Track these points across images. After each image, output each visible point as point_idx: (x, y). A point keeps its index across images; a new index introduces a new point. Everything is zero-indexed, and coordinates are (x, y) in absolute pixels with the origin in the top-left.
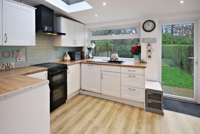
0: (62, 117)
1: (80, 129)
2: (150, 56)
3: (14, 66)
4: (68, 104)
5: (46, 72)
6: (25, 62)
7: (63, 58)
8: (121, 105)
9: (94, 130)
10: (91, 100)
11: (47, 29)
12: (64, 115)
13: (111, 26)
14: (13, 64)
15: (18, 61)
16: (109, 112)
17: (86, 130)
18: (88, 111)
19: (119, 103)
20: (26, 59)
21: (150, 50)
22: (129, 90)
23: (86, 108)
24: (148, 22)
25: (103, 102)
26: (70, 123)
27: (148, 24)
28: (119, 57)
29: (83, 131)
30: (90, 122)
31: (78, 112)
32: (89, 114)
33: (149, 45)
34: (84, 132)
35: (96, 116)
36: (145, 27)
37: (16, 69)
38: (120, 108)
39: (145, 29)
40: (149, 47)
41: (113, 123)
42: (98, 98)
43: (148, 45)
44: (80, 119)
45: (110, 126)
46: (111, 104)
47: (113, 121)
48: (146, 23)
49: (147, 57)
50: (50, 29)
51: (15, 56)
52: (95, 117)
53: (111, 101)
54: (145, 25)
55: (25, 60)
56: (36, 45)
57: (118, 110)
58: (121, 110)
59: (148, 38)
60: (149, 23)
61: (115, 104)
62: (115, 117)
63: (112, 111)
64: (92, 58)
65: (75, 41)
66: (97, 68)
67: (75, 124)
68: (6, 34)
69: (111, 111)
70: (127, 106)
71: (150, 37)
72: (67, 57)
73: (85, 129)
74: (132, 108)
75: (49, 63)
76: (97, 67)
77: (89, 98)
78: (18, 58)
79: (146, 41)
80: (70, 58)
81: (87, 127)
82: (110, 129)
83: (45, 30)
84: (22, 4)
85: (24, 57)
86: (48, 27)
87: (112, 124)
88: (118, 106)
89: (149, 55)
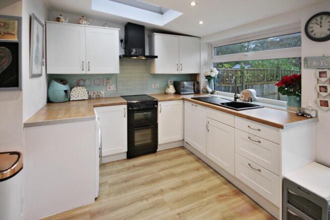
0: (138, 168)
1: (142, 194)
2: (327, 102)
3: (104, 95)
4: (156, 156)
5: (125, 106)
6: (115, 92)
7: (165, 90)
8: (233, 191)
9: (155, 205)
10: (191, 162)
11: (135, 53)
12: (141, 168)
13: (243, 36)
14: (103, 92)
15: (108, 89)
16: (202, 192)
17: (147, 199)
18: (173, 175)
19: (235, 186)
20: (117, 88)
21: (325, 88)
22: (249, 166)
23: (173, 170)
24: (319, 18)
25: (206, 172)
26: (138, 181)
27: (319, 22)
28: (257, 96)
29: (144, 197)
30: (162, 192)
31: (159, 172)
32: (170, 180)
33: (322, 75)
34: (144, 199)
35: (176, 188)
36: (310, 30)
37: (105, 98)
38: (226, 196)
39: (312, 34)
40: (323, 79)
41: (192, 211)
42: (205, 163)
43: (320, 73)
44: (154, 181)
45: (183, 212)
46: (216, 181)
47: (193, 209)
48: (314, 21)
49: (316, 102)
50: (139, 51)
51: (105, 84)
52: (174, 189)
53: (222, 176)
54: (311, 25)
55: (115, 89)
56: (120, 72)
57: (221, 196)
58: (226, 199)
59: (321, 55)
60: (322, 19)
61: (225, 184)
62: (204, 204)
63: (208, 193)
64: (212, 93)
65: (179, 66)
66: (202, 111)
67: (143, 184)
68: (89, 62)
69: (205, 192)
70: (243, 199)
71: (326, 55)
72: (169, 89)
73: (147, 197)
74: (253, 206)
75: (145, 95)
76: (202, 109)
77: (190, 158)
78: (108, 87)
79: (315, 63)
80: (174, 90)
81: (152, 196)
82: (177, 216)
83: (132, 54)
84: (106, 28)
85: (115, 86)
86: (136, 50)
87: (188, 211)
88: (227, 190)
89: (322, 99)
